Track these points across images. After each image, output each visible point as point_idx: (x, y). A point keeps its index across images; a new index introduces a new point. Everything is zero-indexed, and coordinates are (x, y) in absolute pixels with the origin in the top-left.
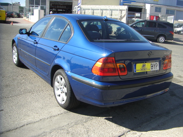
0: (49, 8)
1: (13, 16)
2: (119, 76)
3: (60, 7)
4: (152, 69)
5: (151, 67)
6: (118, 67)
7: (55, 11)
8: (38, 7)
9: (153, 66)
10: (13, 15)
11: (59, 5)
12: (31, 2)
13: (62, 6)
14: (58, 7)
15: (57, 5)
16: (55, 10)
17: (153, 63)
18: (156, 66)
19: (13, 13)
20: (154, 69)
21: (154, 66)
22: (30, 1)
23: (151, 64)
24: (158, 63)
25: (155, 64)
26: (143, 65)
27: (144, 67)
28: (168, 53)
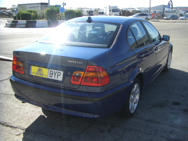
4: (50, 76)
5: (50, 74)
6: (18, 65)
17: (53, 71)
18: (58, 75)
20: (53, 78)
21: (55, 74)
23: (51, 71)
24: (62, 73)
25: (56, 72)
26: (39, 69)
27: (39, 71)
28: (79, 62)
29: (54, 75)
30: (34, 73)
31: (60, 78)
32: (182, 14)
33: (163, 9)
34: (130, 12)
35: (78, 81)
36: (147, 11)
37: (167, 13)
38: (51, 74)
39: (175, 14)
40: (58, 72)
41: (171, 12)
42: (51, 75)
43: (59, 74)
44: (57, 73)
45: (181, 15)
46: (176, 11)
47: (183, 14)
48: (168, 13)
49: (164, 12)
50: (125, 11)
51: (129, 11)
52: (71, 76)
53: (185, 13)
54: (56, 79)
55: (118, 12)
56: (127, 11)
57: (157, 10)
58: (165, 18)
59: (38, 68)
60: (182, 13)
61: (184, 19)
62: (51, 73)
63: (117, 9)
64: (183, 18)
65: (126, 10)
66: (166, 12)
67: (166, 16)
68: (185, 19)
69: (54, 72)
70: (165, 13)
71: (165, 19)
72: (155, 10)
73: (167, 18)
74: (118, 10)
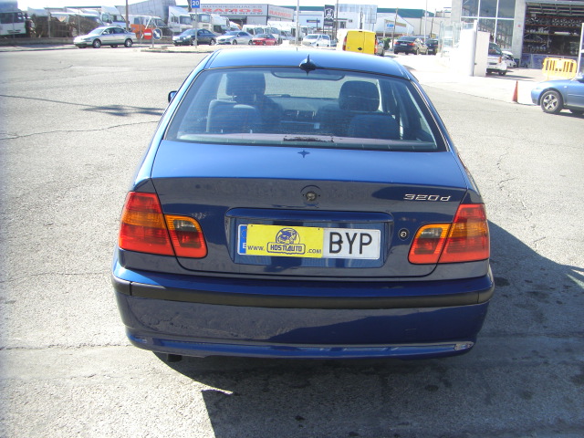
0: (522, 25)
1: (415, 49)
2: (176, 256)
3: (564, 23)
5: (332, 243)
6: (171, 227)
7: (546, 36)
8: (472, 20)
9: (340, 242)
10: (414, 46)
11: (560, 17)
12: (468, 7)
13: (568, 18)
14: (556, 22)
15: (552, 17)
16: (546, 32)
17: (342, 231)
18: (362, 244)
19: (414, 40)
20: (343, 255)
21: (351, 243)
22: (464, 5)
24: (376, 234)
25: (355, 235)
26: (284, 233)
27: (285, 239)
28: (439, 198)
29: (346, 244)
30: (261, 248)
31: (373, 252)
32: (220, 27)
33: (162, 12)
34: (61, 20)
35: (432, 252)
36: (115, 17)
37: (176, 25)
38: (335, 243)
39: (201, 26)
40: (362, 235)
41: (188, 20)
42: (335, 247)
43: (366, 239)
44: (358, 237)
45: (219, 29)
46: (204, 18)
47: (223, 28)
48: (179, 25)
49: (166, 22)
50: (44, 19)
51: (57, 19)
52: (408, 240)
53: (228, 23)
54: (356, 255)
55: (22, 21)
56: (49, 19)
57: (145, 13)
58: (175, 38)
59: (281, 227)
60: (220, 24)
61: (231, 42)
62: (336, 238)
63: (16, 14)
64: (229, 39)
65: (46, 14)
66: (175, 19)
67: (177, 34)
68: (235, 42)
69: (347, 234)
70: (170, 23)
71: (177, 44)
72: (138, 13)
73: (181, 39)
74: (21, 16)
